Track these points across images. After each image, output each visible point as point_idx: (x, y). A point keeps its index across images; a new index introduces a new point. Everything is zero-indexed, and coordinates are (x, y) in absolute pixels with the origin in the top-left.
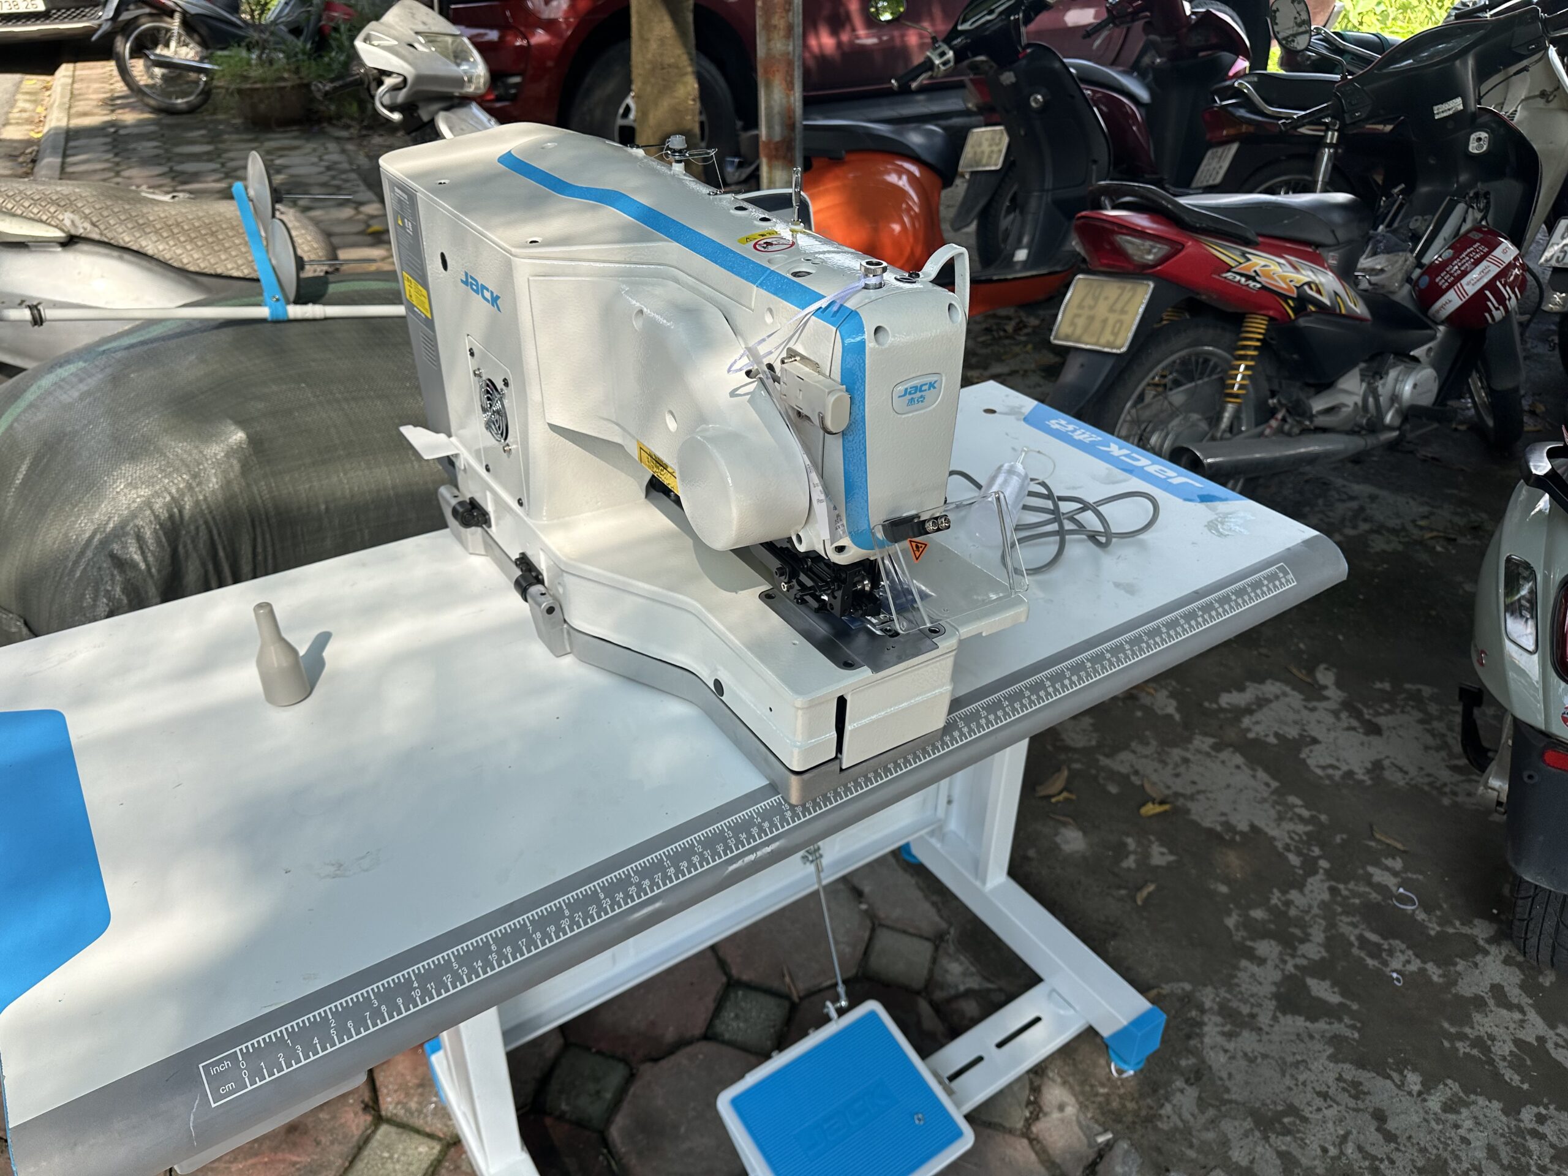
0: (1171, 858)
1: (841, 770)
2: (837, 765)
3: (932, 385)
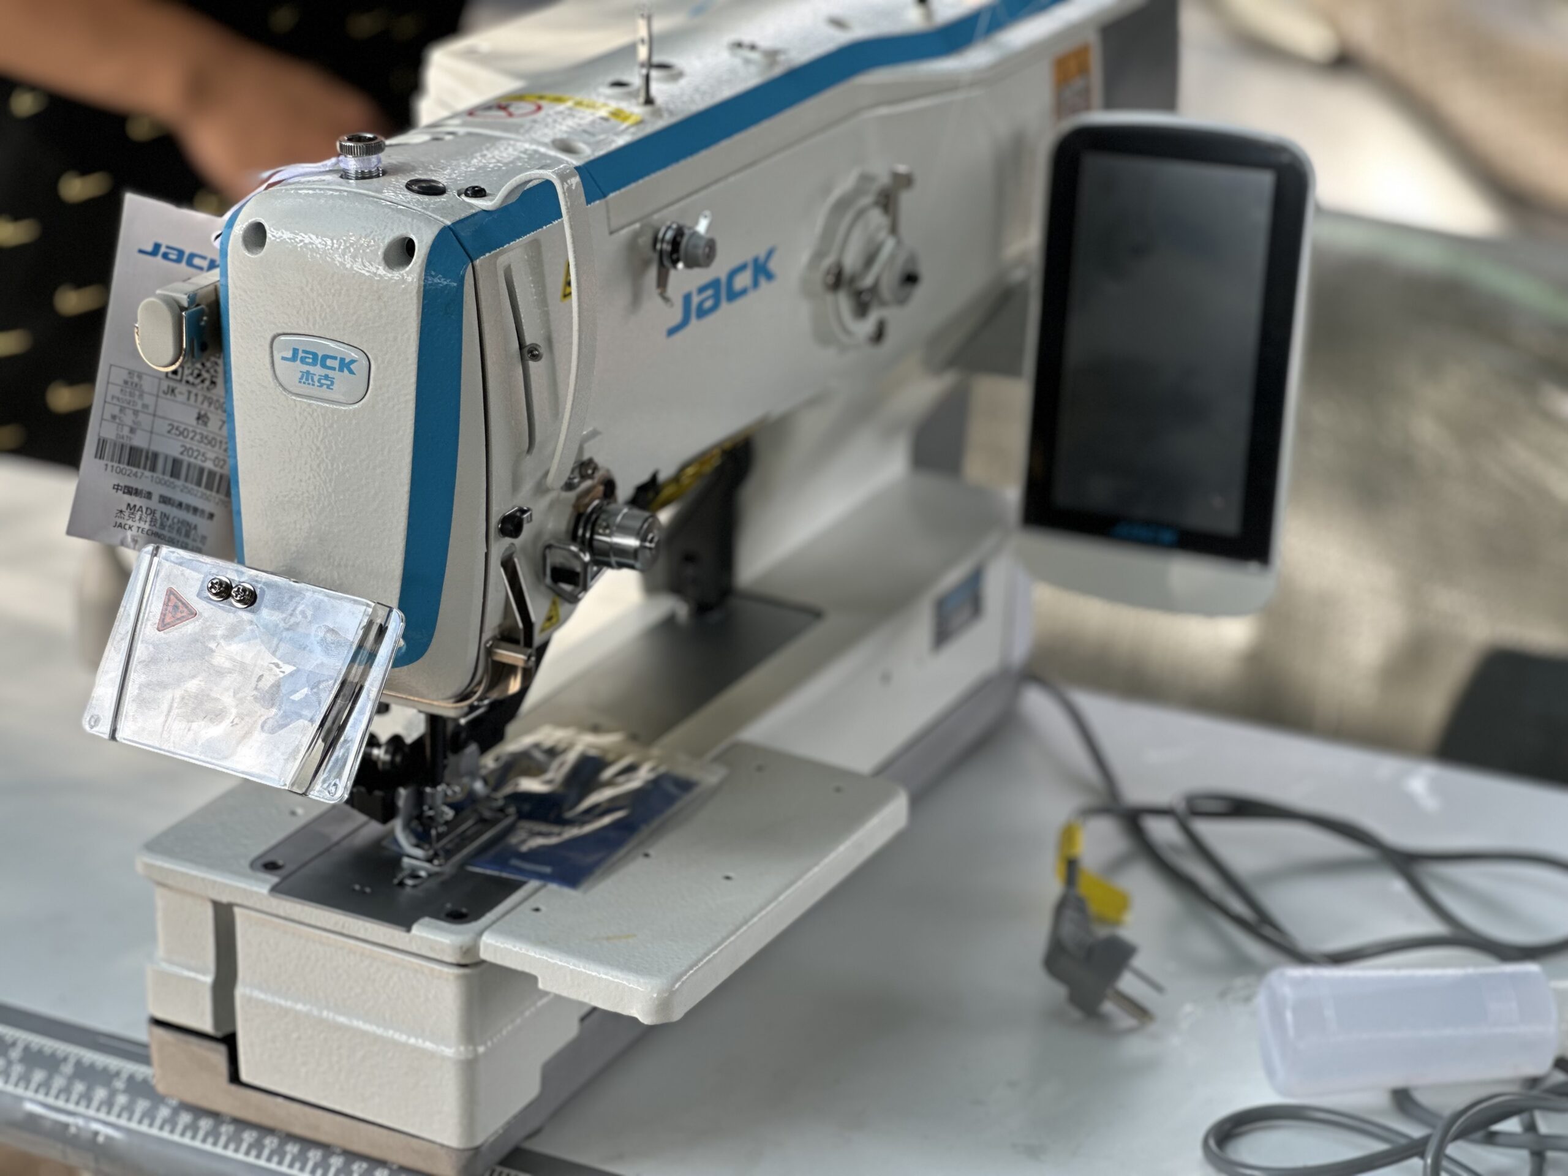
1: (234, 1077)
2: (218, 1056)
3: (345, 365)
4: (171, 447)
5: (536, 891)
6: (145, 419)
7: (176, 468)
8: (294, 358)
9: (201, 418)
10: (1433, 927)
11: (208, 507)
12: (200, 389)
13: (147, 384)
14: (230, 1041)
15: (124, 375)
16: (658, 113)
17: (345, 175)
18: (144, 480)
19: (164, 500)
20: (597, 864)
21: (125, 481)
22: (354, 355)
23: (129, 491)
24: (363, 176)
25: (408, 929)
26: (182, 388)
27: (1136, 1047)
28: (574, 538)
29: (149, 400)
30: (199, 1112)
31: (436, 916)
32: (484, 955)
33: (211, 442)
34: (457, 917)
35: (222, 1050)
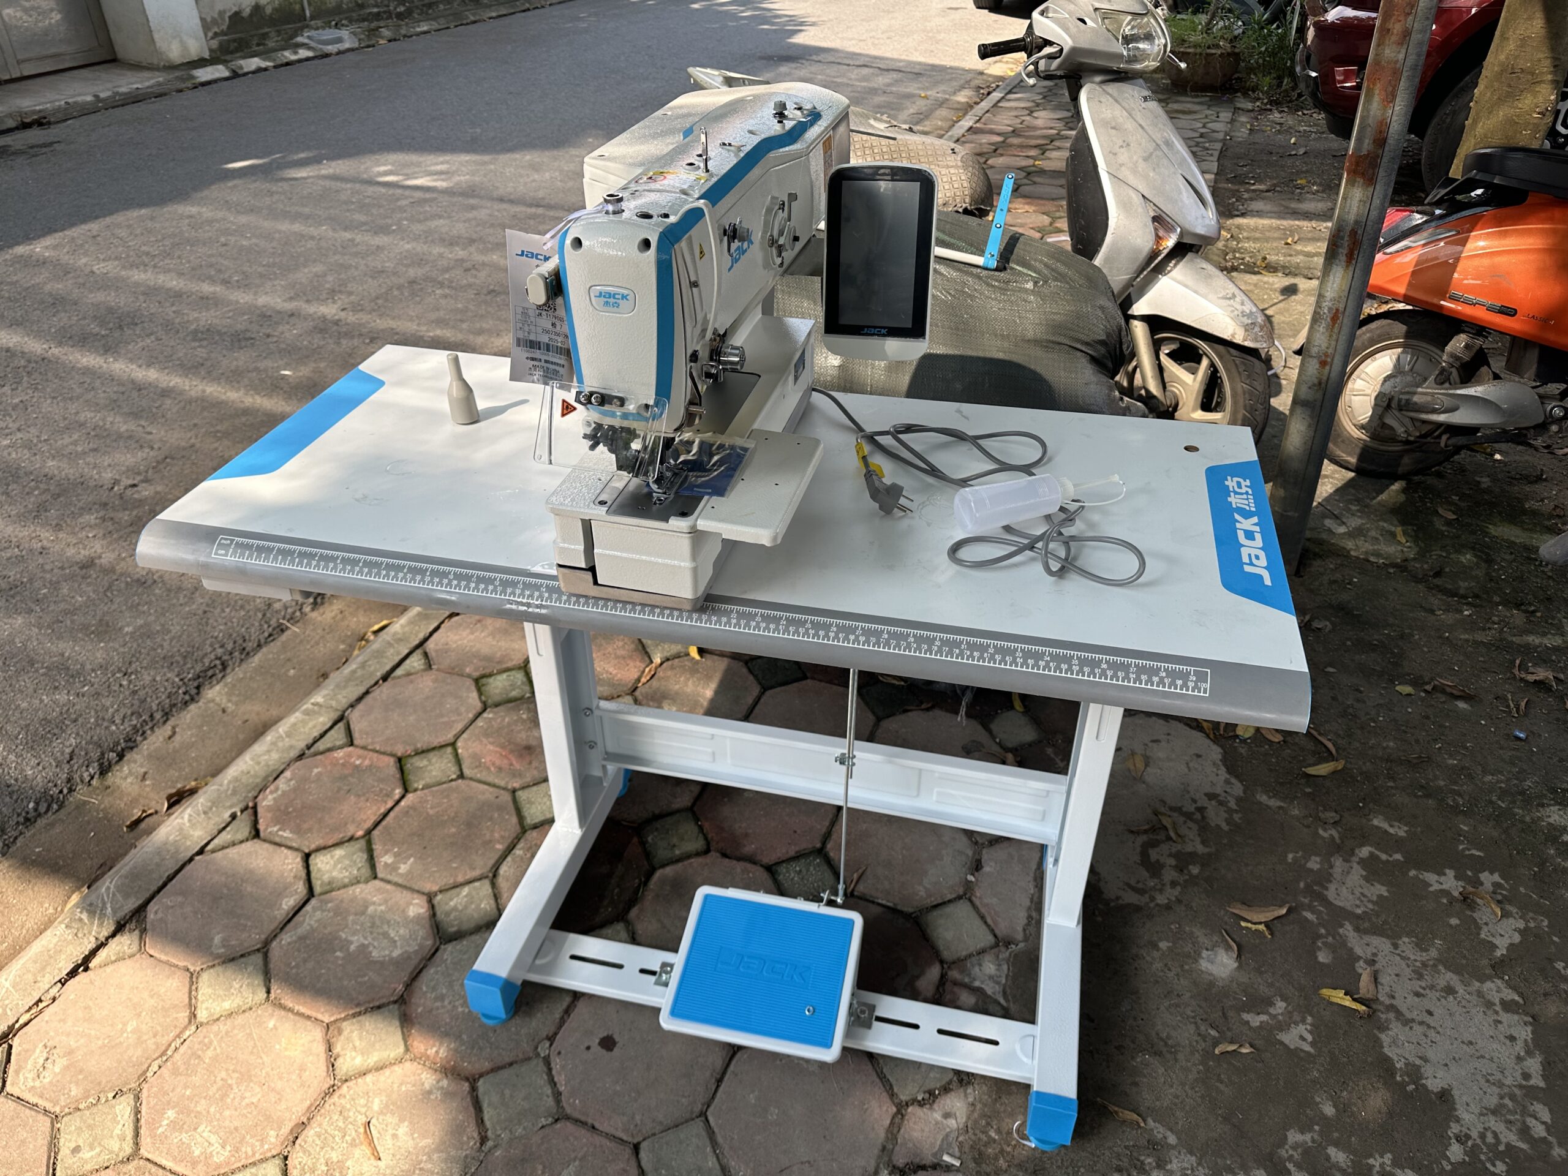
0: (1307, 1048)
1: (596, 582)
2: (588, 576)
3: (624, 297)
4: (544, 339)
5: (708, 500)
6: (533, 328)
7: (548, 347)
8: (600, 296)
9: (553, 325)
10: (993, 466)
11: (562, 362)
12: (550, 313)
13: (531, 313)
14: (592, 569)
15: (521, 310)
16: (712, 176)
17: (607, 213)
18: (537, 354)
19: (546, 361)
20: (728, 485)
21: (530, 355)
22: (626, 292)
23: (533, 359)
24: (615, 213)
25: (667, 522)
26: (544, 313)
27: (905, 524)
28: (711, 359)
29: (532, 319)
30: (579, 596)
31: (675, 515)
32: (699, 528)
33: (558, 335)
34: (684, 514)
35: (590, 573)
